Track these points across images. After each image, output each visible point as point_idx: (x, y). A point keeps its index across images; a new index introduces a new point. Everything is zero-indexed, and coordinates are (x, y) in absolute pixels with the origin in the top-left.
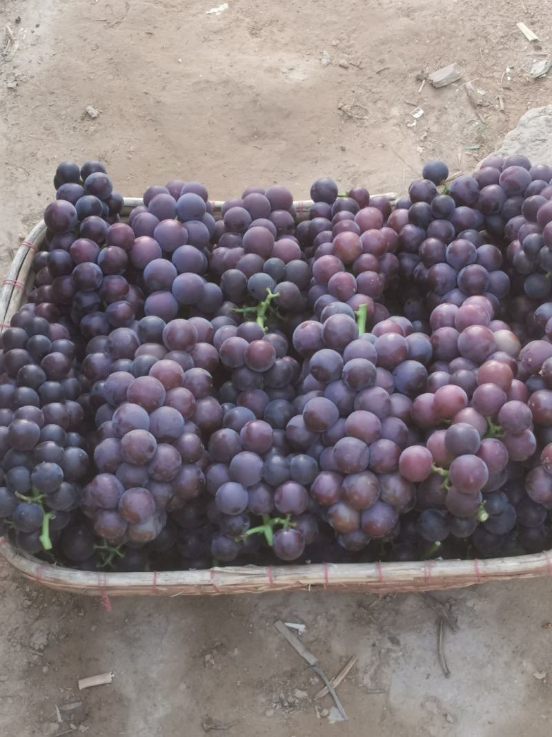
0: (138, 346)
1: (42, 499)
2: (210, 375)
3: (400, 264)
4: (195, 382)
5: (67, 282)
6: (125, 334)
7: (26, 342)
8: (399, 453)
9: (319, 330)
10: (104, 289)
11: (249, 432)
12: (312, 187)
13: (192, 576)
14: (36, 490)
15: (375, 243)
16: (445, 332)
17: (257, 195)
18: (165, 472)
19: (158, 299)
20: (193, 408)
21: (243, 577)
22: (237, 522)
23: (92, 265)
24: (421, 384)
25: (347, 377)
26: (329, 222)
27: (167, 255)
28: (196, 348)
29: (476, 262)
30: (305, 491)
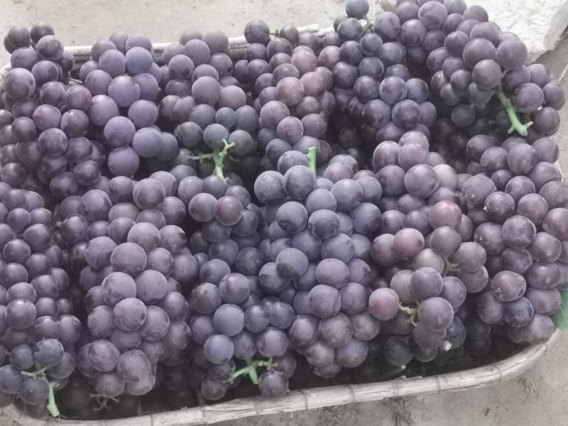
0: (110, 208)
1: (46, 372)
2: (183, 232)
3: (337, 100)
4: (171, 240)
5: (33, 147)
6: (97, 197)
7: (6, 216)
8: (368, 296)
9: (280, 181)
10: (70, 152)
11: (228, 286)
12: (246, 29)
13: (185, 417)
14: (38, 366)
15: (316, 86)
16: (391, 171)
17: (196, 42)
18: (157, 335)
19: (121, 157)
20: (173, 267)
21: (233, 414)
22: (226, 368)
23: (57, 131)
24: (378, 225)
25: (314, 228)
26: (267, 64)
27: (123, 111)
28: (165, 203)
29: (407, 98)
30: (284, 335)
